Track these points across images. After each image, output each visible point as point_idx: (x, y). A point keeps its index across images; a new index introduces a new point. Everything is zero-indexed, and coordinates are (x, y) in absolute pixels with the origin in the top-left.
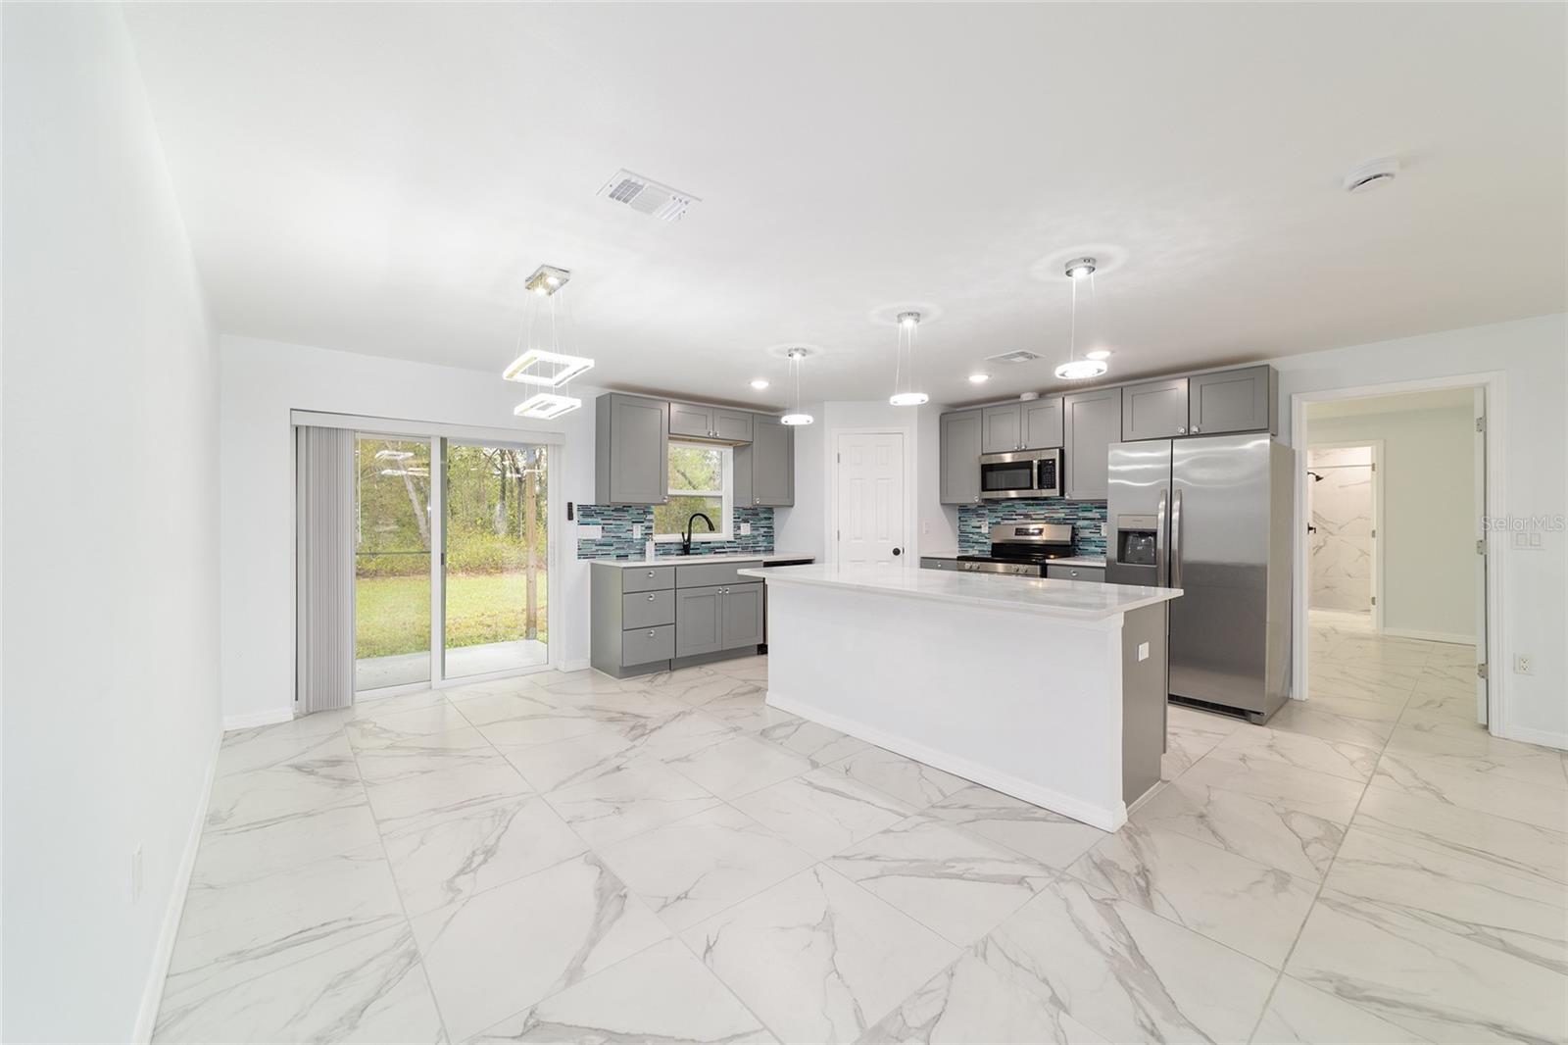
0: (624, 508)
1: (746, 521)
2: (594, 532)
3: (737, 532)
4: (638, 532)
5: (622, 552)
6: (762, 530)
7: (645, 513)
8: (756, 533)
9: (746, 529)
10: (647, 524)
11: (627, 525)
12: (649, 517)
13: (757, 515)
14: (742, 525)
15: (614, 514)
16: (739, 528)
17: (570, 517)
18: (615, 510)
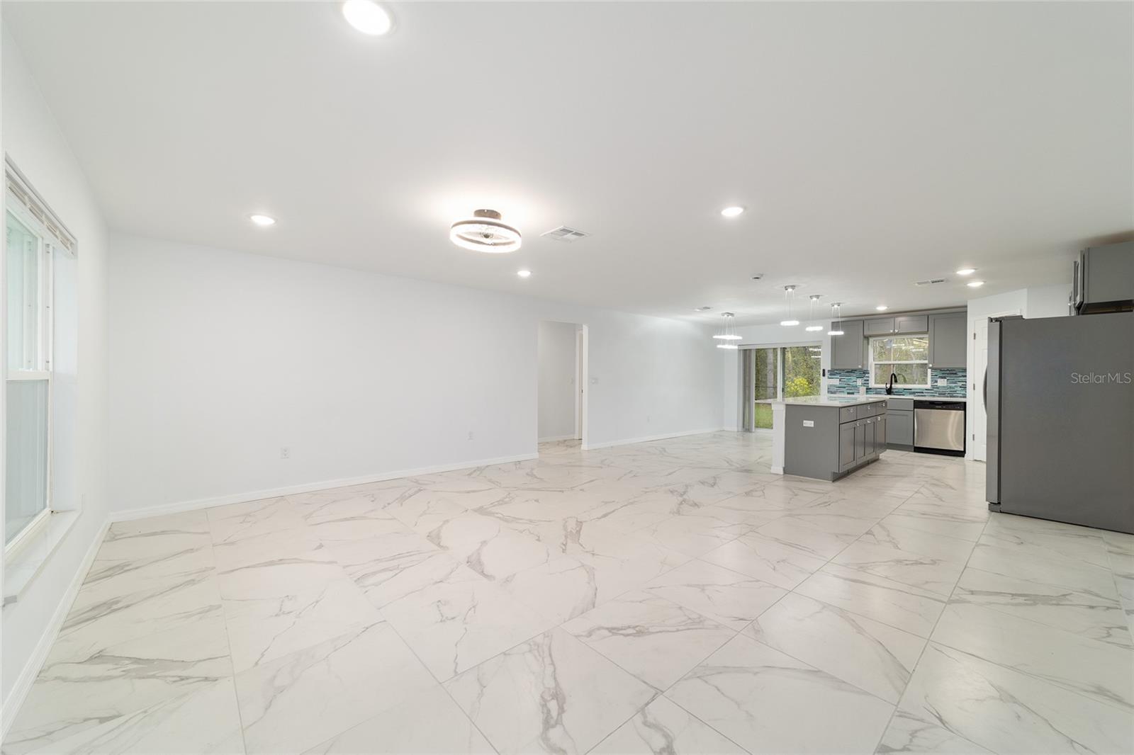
0: (853, 371)
1: (945, 378)
2: (836, 382)
3: (935, 384)
4: (859, 382)
5: (851, 391)
6: (960, 384)
7: (864, 373)
8: (954, 385)
9: (942, 383)
10: (865, 378)
11: (854, 379)
12: (867, 375)
13: (956, 374)
14: (939, 380)
15: (848, 374)
16: (936, 382)
17: (824, 375)
18: (847, 372)
